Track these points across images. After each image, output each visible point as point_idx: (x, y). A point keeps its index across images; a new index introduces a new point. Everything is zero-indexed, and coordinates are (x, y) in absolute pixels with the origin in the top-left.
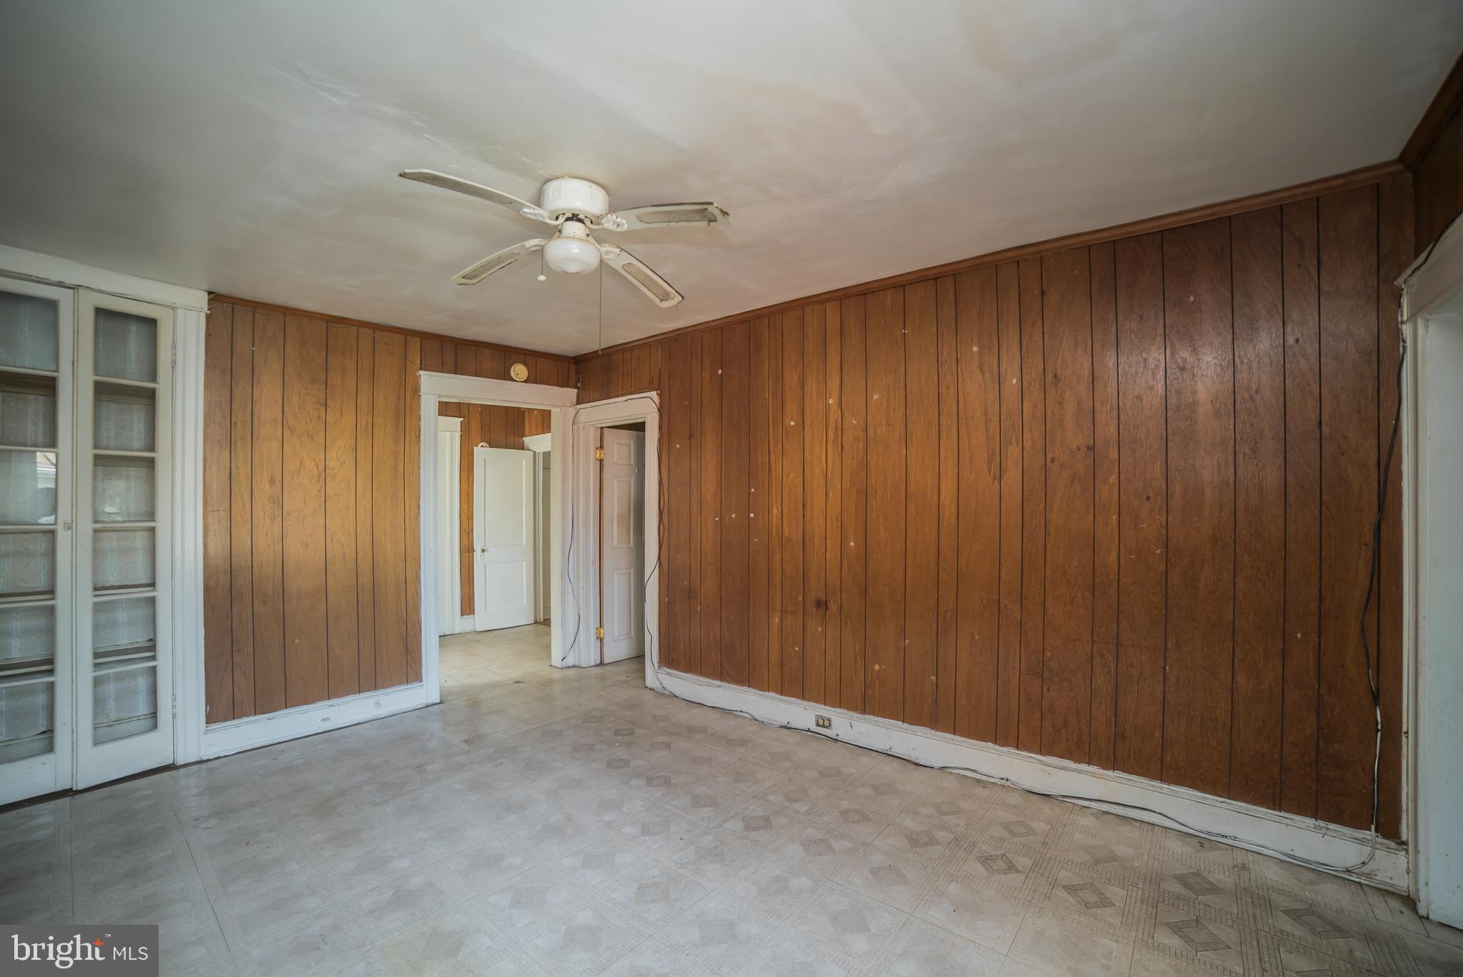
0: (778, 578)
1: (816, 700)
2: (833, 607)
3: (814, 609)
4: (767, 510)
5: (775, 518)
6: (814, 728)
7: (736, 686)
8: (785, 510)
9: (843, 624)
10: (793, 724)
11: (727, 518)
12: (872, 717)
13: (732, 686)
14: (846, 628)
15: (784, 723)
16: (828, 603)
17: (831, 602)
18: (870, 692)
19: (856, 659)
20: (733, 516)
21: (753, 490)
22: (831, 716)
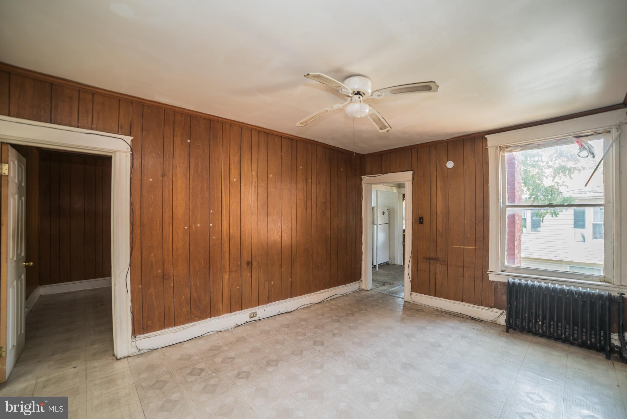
0: (227, 256)
1: (248, 308)
2: (255, 263)
3: (246, 267)
4: (220, 222)
5: (225, 225)
6: (249, 320)
7: (202, 321)
8: (231, 221)
9: (259, 270)
10: (239, 324)
11: (194, 227)
12: (271, 303)
13: (200, 322)
14: (260, 271)
15: (235, 325)
16: (252, 262)
17: (254, 261)
18: (270, 294)
19: (265, 283)
20: (199, 225)
21: (211, 211)
22: (256, 311)
